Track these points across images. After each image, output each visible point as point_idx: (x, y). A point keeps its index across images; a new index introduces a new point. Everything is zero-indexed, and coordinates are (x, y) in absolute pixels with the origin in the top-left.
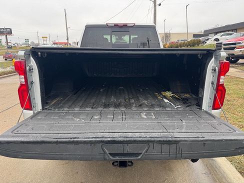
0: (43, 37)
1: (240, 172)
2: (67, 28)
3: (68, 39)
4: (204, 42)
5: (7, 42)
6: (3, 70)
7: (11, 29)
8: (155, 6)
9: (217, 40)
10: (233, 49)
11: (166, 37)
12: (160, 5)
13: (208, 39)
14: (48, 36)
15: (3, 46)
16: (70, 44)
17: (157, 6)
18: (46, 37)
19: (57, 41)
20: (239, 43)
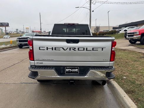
0: (26, 28)
1: (126, 92)
2: (41, 23)
3: (41, 29)
4: (118, 32)
5: (6, 31)
6: (6, 46)
7: (8, 23)
8: (90, 12)
9: (126, 31)
10: (133, 36)
11: (97, 29)
12: (93, 11)
13: (121, 30)
14: (29, 28)
15: (3, 33)
16: (42, 32)
17: (92, 12)
18: (28, 28)
19: (34, 31)
20: (136, 33)
